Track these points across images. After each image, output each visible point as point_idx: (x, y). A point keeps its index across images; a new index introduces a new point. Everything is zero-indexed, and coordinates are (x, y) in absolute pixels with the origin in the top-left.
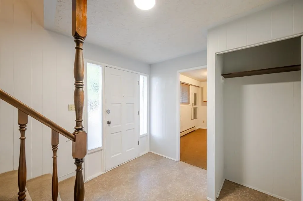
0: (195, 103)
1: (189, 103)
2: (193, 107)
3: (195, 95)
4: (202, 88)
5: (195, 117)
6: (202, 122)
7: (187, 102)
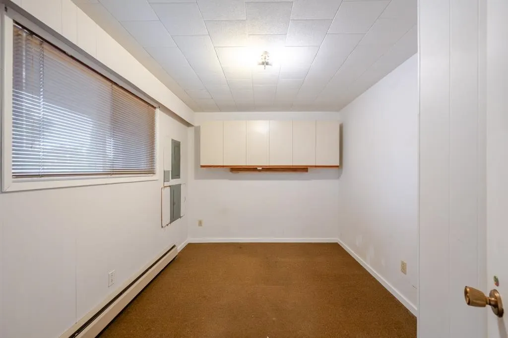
0: (176, 172)
1: (151, 172)
2: (167, 184)
3: (176, 147)
4: (197, 131)
5: (175, 214)
6: (197, 223)
7: (143, 166)
